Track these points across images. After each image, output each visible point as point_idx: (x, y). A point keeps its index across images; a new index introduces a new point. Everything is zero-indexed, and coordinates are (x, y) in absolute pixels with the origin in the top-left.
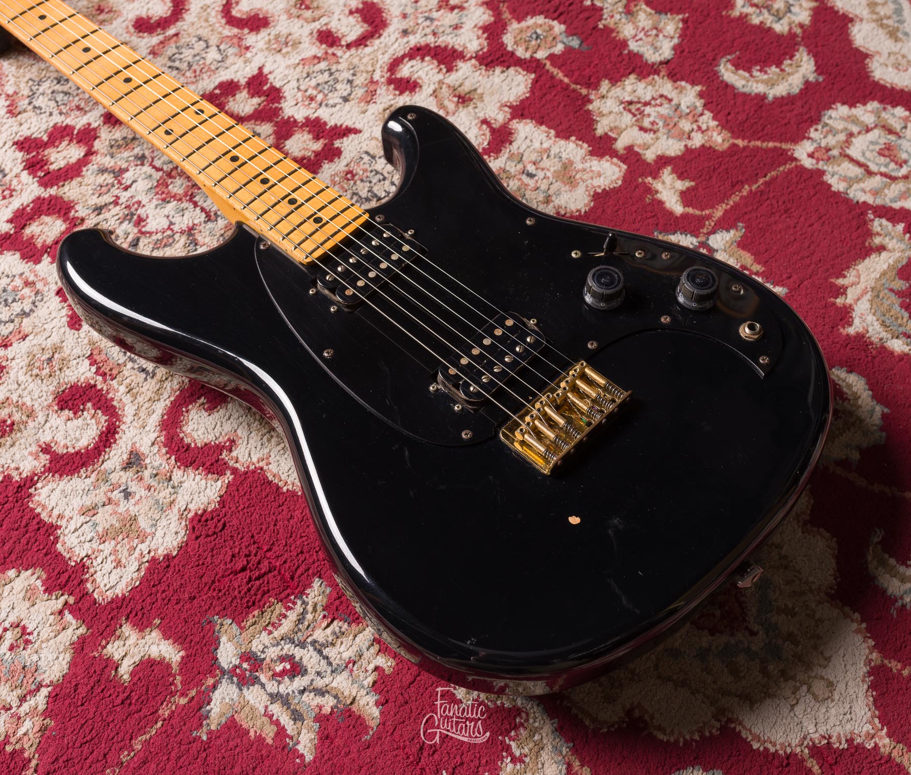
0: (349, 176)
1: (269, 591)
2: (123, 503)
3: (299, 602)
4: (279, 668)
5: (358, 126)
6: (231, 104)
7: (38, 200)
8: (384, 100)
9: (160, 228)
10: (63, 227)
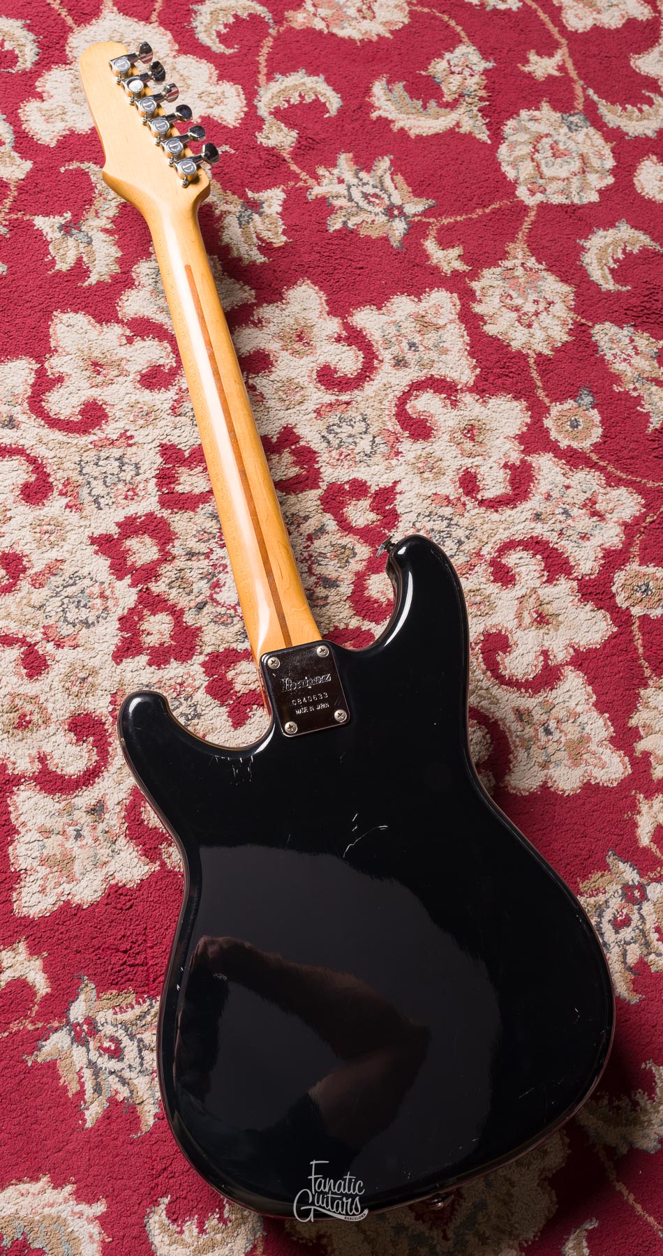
1: (132, 980)
2: (72, 840)
3: (148, 1003)
4: (106, 1044)
6: (351, 507)
7: (150, 515)
8: (476, 581)
9: (227, 603)
10: (156, 557)
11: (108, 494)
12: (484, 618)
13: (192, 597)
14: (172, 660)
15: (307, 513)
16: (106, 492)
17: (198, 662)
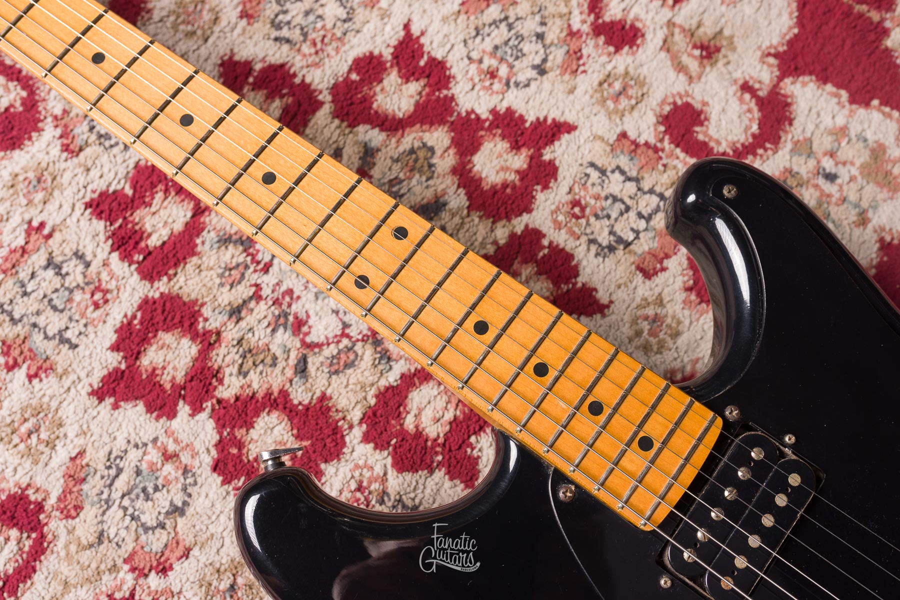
0: (577, 210)
5: (570, 118)
6: (380, 97)
7: (146, 304)
8: (597, 67)
9: (330, 335)
10: (194, 350)
11: (70, 319)
12: (643, 103)
13: (281, 364)
14: (323, 466)
15: (334, 146)
16: (66, 319)
17: (355, 442)
